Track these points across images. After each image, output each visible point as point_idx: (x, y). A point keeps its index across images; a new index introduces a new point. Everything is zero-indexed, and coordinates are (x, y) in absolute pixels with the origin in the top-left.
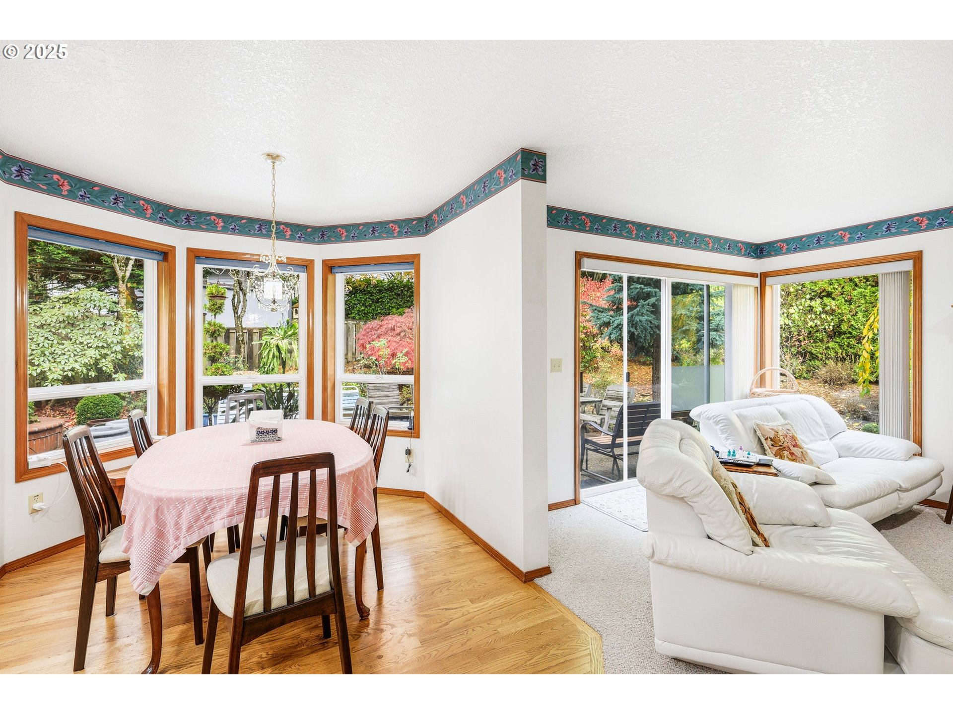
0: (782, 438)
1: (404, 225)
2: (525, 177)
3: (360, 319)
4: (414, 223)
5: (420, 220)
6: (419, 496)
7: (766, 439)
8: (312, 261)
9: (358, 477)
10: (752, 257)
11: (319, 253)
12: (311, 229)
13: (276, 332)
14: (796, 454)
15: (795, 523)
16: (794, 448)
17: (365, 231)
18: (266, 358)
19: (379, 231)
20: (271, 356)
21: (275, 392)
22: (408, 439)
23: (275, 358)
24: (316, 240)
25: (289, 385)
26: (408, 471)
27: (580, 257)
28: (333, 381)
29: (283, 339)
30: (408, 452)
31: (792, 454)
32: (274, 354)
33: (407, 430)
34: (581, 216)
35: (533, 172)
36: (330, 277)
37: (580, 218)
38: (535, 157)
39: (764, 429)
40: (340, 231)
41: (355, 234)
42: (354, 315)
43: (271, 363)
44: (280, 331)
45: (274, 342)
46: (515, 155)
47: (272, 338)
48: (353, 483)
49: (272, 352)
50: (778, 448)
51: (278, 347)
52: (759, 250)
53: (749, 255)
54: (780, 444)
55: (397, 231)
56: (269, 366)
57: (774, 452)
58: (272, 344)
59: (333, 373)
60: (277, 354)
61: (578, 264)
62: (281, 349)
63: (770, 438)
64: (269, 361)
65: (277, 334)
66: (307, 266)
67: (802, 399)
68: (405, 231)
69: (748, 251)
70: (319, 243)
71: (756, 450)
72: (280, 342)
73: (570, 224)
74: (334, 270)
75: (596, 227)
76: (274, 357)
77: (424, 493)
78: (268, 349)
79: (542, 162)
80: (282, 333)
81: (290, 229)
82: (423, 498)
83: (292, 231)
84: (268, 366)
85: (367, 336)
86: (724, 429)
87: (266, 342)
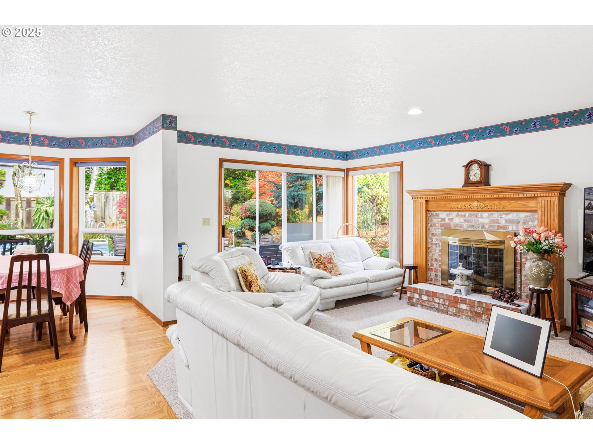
0: (323, 259)
1: (120, 139)
2: (164, 128)
3: (124, 190)
4: (126, 139)
5: (130, 137)
6: (129, 299)
7: (314, 259)
8: (63, 159)
9: (70, 272)
10: (341, 159)
11: (67, 154)
12: (62, 140)
13: (45, 202)
14: (328, 266)
15: (285, 290)
16: (328, 264)
17: (96, 142)
18: (37, 219)
19: (105, 143)
20: (41, 218)
21: (39, 240)
22: (122, 266)
23: (45, 220)
24: (66, 146)
25: (48, 235)
26: (122, 285)
27: (221, 161)
28: (77, 233)
29: (51, 207)
30: (123, 274)
31: (325, 266)
32: (43, 216)
33: (123, 260)
34: (223, 138)
35: (169, 126)
36: (75, 169)
37: (222, 140)
38: (170, 118)
39: (314, 255)
40: (81, 141)
41: (90, 144)
42: (119, 187)
43: (41, 223)
44: (48, 201)
45: (43, 208)
46: (159, 118)
47: (42, 206)
48: (67, 275)
49: (42, 215)
50: (319, 264)
51: (46, 212)
52: (346, 156)
53: (339, 158)
54: (320, 262)
55: (116, 143)
56: (40, 226)
57: (316, 266)
58: (42, 210)
59: (77, 228)
60: (46, 217)
61: (221, 166)
62: (49, 214)
63: (316, 259)
64: (40, 222)
65: (46, 203)
66: (59, 162)
67: (352, 240)
68: (121, 143)
69: (338, 156)
70: (67, 148)
71: (309, 265)
72: (48, 208)
73: (215, 143)
74: (77, 165)
75: (233, 144)
76: (43, 219)
77: (132, 297)
78: (39, 214)
79: (174, 120)
80: (50, 202)
81: (48, 139)
82: (131, 300)
83: (49, 141)
84: (38, 226)
85: (123, 204)
86: (290, 254)
87: (38, 208)
